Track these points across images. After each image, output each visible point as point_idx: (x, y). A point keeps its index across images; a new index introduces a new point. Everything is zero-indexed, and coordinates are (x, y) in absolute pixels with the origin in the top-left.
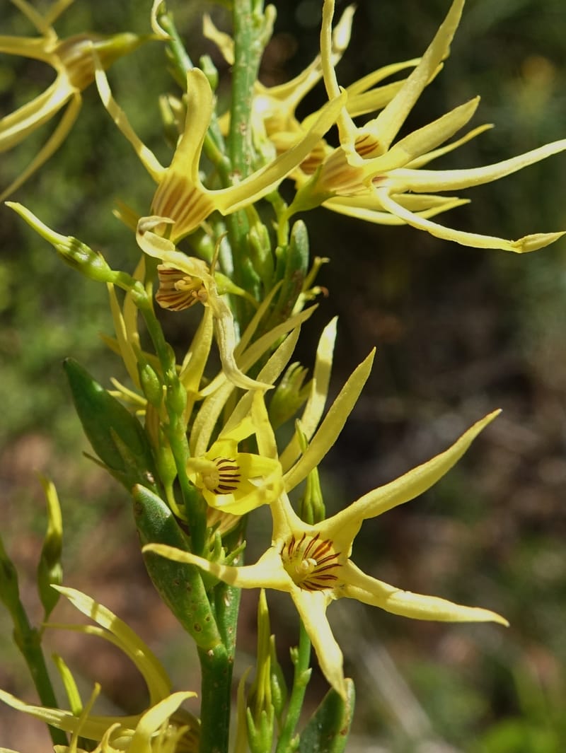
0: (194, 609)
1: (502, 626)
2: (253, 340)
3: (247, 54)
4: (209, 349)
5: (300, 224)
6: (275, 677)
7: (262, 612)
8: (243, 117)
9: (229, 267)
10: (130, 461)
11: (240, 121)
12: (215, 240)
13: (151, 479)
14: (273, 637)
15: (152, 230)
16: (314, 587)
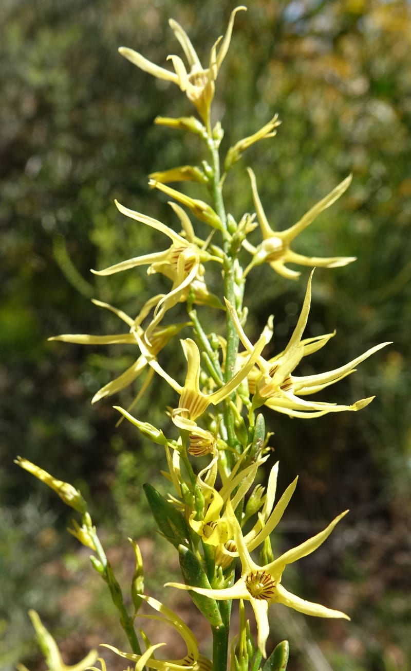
0: (209, 606)
1: (346, 620)
2: (237, 473)
3: (234, 331)
4: (216, 477)
5: (261, 416)
6: (249, 640)
7: (241, 608)
8: (232, 363)
9: (226, 438)
10: (177, 533)
11: (231, 364)
12: (218, 422)
13: (187, 542)
14: (248, 621)
15: (179, 415)
16: (263, 597)
